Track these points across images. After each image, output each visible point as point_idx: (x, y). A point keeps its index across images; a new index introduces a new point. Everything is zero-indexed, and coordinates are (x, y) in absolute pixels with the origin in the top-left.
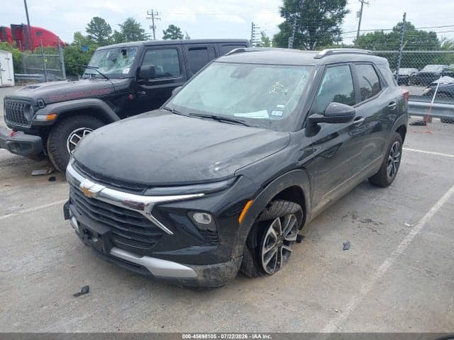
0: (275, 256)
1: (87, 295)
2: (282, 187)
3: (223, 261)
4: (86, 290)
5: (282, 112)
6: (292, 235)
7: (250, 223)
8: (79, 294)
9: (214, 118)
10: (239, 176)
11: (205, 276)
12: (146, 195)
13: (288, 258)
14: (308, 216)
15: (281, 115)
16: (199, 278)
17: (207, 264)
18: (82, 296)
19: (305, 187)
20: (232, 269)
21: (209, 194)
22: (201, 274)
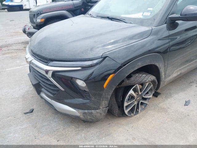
0: (134, 106)
1: (32, 113)
2: (140, 65)
3: (95, 109)
4: (32, 111)
5: (150, 13)
6: (149, 94)
7: (113, 88)
8: (27, 113)
9: (108, 18)
10: (105, 57)
11: (84, 116)
12: (49, 66)
13: (145, 107)
14: (162, 83)
15: (149, 15)
16: (81, 117)
17: (85, 110)
18: (28, 114)
19: (160, 65)
20: (101, 114)
21: (84, 68)
22: (82, 114)
